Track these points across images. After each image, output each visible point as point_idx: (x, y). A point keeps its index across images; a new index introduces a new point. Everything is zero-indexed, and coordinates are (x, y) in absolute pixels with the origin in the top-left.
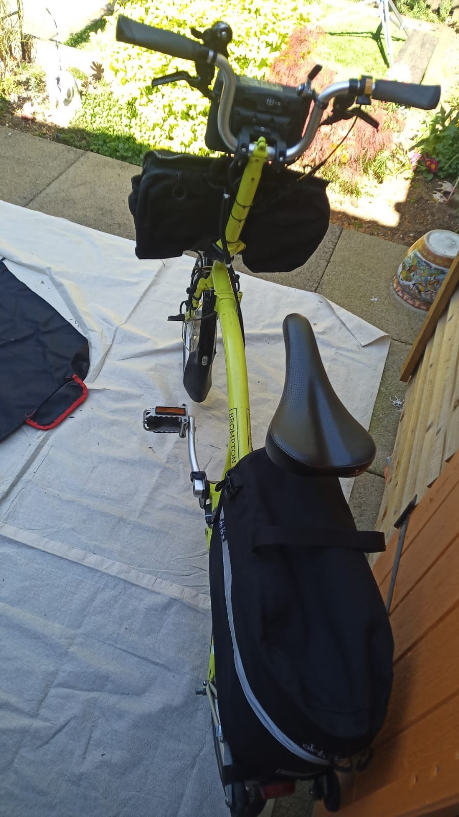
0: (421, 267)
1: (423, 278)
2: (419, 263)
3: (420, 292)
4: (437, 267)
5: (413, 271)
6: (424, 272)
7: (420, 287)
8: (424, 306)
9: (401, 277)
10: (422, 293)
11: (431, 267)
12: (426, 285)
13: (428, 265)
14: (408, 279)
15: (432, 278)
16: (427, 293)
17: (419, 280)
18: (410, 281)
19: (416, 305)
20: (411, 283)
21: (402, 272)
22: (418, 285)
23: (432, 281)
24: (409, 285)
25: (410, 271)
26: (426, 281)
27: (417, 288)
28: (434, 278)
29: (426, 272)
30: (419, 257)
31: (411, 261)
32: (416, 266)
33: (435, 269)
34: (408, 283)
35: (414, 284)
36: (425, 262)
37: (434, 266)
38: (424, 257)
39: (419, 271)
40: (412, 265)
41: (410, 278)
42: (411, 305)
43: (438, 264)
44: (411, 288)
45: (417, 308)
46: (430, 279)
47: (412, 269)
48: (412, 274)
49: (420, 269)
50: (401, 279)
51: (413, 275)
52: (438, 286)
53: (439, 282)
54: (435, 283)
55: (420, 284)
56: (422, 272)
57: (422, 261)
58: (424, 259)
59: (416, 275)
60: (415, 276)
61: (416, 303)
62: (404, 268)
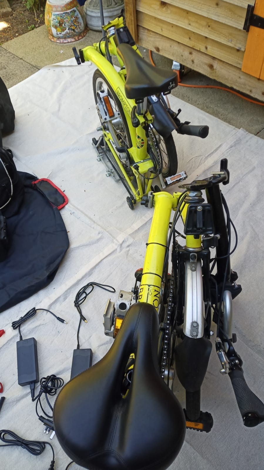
0: (65, 17)
1: (70, 22)
2: (62, 17)
3: (74, 30)
4: (70, 10)
5: (62, 23)
6: (68, 18)
7: (73, 28)
8: (80, 36)
9: (58, 33)
10: (75, 30)
11: (68, 13)
12: (74, 24)
13: (66, 13)
14: (63, 30)
15: (74, 18)
16: (77, 27)
17: (69, 24)
18: (66, 29)
19: (77, 39)
20: (67, 30)
21: (57, 30)
22: (71, 27)
23: (74, 19)
24: (67, 32)
25: (61, 25)
26: (72, 21)
27: (72, 29)
28: (74, 17)
29: (68, 17)
30: (58, 14)
31: (57, 20)
32: (61, 19)
33: (71, 12)
34: (65, 31)
35: (69, 29)
36: (64, 13)
37: (69, 11)
38: (61, 12)
39: (65, 20)
40: (60, 21)
41: (64, 29)
42: (75, 41)
43: (70, 9)
44: (69, 32)
45: (78, 40)
46: (73, 19)
47: (61, 23)
48: (63, 25)
49: (65, 19)
50: (60, 34)
51: (65, 25)
52: (78, 20)
53: (77, 18)
54: (76, 20)
55: (71, 26)
56: (67, 19)
57: (62, 14)
58: (62, 13)
59: (66, 23)
60: (66, 25)
61: (76, 38)
62: (56, 27)
